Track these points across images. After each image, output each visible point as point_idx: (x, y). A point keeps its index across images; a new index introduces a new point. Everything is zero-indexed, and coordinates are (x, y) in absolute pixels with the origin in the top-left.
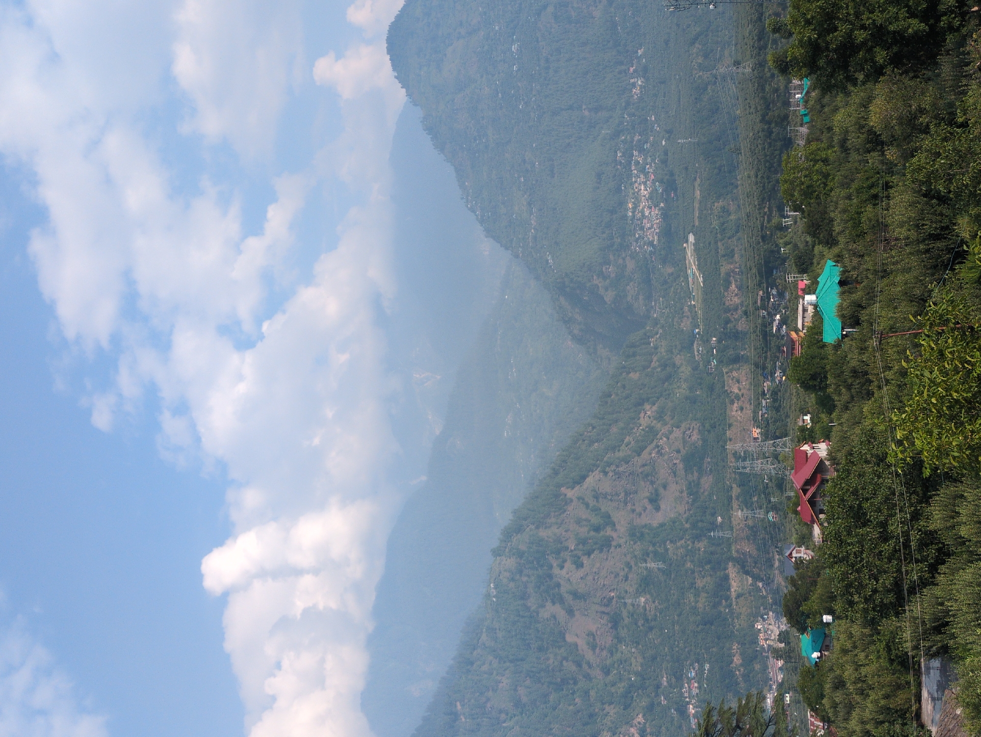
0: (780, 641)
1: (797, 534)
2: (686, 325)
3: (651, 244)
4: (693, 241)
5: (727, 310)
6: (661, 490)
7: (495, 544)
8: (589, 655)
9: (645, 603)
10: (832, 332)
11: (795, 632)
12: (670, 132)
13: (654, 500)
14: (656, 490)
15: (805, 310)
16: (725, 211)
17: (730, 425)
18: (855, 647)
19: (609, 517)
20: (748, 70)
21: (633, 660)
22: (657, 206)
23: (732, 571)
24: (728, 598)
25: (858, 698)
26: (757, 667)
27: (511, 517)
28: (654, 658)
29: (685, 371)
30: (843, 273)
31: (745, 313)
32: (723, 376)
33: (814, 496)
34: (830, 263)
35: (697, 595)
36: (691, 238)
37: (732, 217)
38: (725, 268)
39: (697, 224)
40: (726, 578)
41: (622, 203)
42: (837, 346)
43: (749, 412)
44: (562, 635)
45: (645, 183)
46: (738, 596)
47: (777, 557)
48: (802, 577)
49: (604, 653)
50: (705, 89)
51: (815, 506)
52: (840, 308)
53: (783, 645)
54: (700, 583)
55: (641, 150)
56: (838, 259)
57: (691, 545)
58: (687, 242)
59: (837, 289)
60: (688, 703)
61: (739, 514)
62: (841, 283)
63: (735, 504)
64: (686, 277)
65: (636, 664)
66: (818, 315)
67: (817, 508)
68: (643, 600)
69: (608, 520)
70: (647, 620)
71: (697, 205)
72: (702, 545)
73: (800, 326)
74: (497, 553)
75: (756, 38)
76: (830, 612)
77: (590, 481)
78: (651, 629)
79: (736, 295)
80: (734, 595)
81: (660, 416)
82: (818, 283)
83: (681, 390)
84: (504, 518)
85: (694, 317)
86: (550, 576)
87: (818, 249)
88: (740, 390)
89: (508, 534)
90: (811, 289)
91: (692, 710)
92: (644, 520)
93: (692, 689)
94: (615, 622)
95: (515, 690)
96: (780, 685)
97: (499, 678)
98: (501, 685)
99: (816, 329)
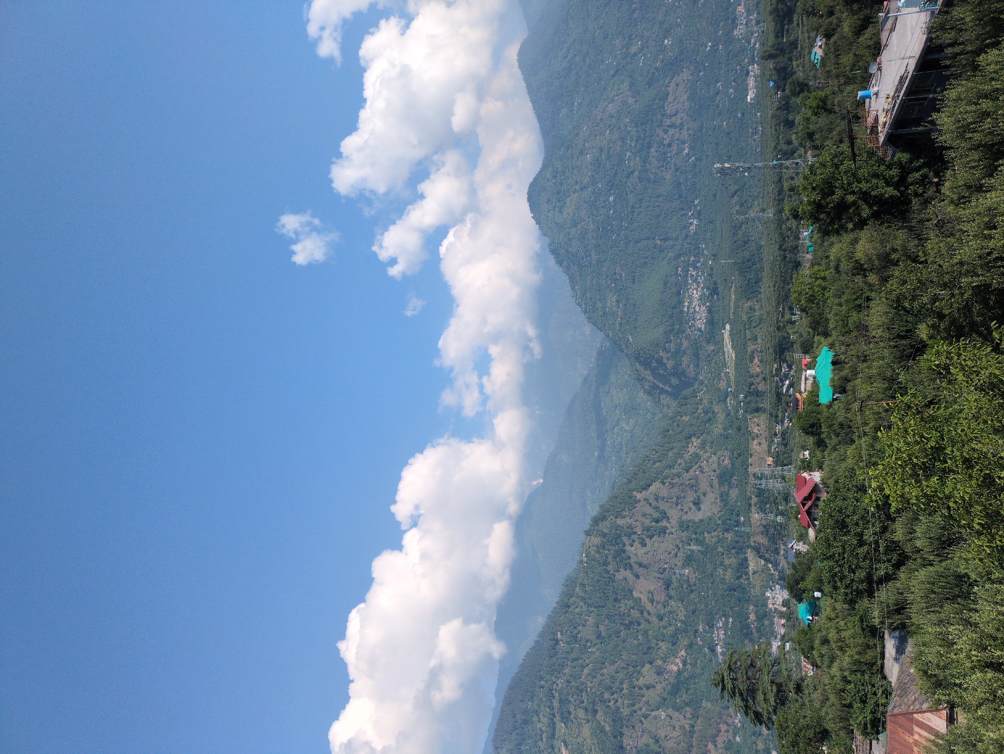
0: (783, 606)
1: (797, 532)
2: (722, 385)
3: (700, 330)
4: (729, 329)
5: (752, 376)
6: (702, 497)
7: (587, 527)
8: (649, 607)
9: (689, 573)
10: (825, 396)
11: (794, 601)
12: (715, 255)
13: (697, 503)
14: (698, 497)
15: (806, 379)
16: (752, 309)
17: (751, 455)
18: (837, 617)
19: (665, 513)
20: (771, 215)
21: (679, 612)
22: (705, 305)
23: (750, 555)
24: (747, 574)
25: (838, 653)
26: (766, 623)
27: (598, 509)
28: (694, 612)
29: (721, 417)
30: (835, 356)
31: (764, 379)
32: (747, 421)
33: (810, 508)
34: (825, 349)
35: (725, 570)
36: (728, 327)
37: (757, 313)
38: (751, 348)
39: (732, 317)
40: (746, 559)
41: (680, 302)
42: (829, 406)
43: (765, 446)
44: (631, 591)
45: (697, 289)
46: (754, 573)
47: (782, 547)
48: (800, 563)
49: (659, 606)
50: (740, 227)
51: (811, 515)
52: (832, 380)
53: (785, 609)
54: (727, 562)
55: (695, 268)
56: (831, 346)
57: (722, 535)
58: (725, 329)
59: (830, 367)
60: (717, 645)
61: (756, 516)
62: (834, 363)
63: (753, 509)
64: (724, 353)
65: (681, 615)
66: (816, 384)
67: (812, 517)
68: (687, 571)
69: (664, 515)
70: (689, 586)
71: (732, 305)
72: (729, 536)
73: (803, 389)
74: (588, 533)
75: (777, 193)
76: (820, 590)
77: (652, 488)
78: (692, 591)
79: (758, 366)
80: (751, 573)
81: (703, 446)
82: (816, 362)
83: (717, 429)
84: (593, 510)
85: (728, 380)
86: (624, 552)
87: (816, 338)
88: (759, 431)
89: (596, 521)
90: (811, 366)
91: (719, 649)
92: (690, 516)
93: (719, 635)
94: (668, 585)
95: (597, 627)
96: (783, 637)
97: (587, 618)
98: (588, 623)
99: (814, 393)
